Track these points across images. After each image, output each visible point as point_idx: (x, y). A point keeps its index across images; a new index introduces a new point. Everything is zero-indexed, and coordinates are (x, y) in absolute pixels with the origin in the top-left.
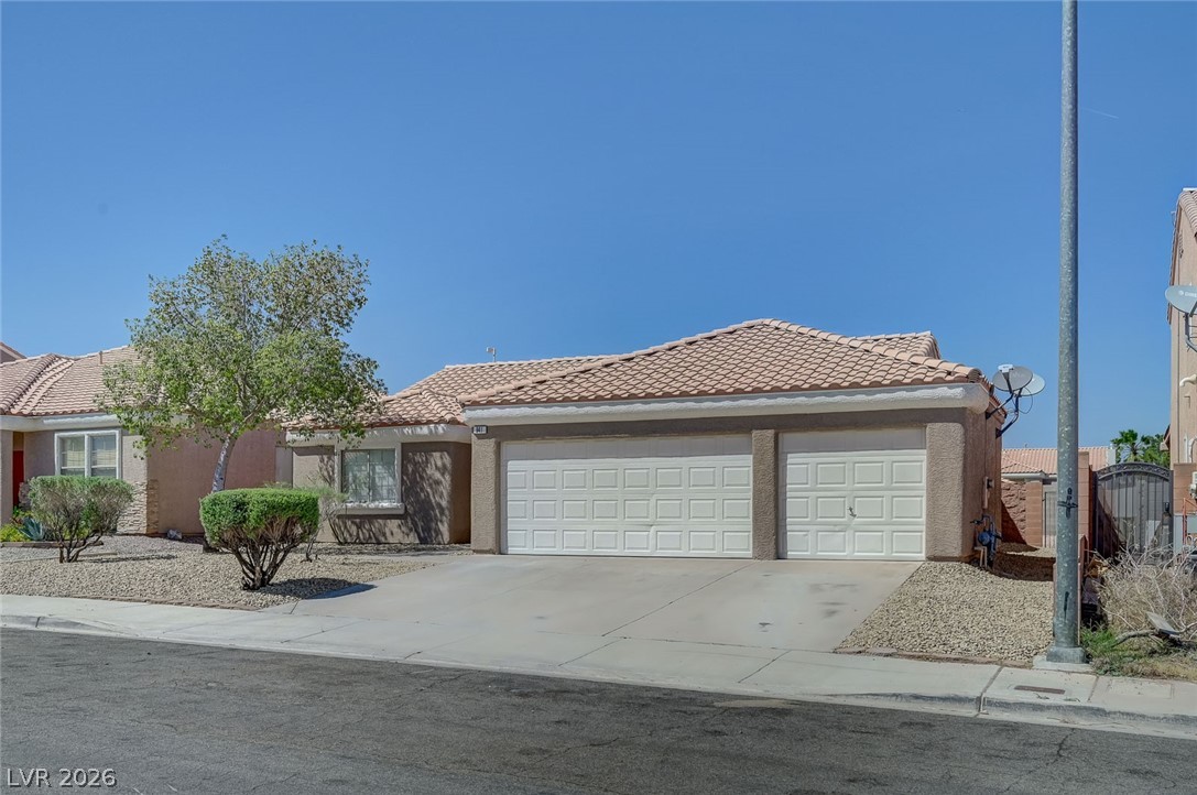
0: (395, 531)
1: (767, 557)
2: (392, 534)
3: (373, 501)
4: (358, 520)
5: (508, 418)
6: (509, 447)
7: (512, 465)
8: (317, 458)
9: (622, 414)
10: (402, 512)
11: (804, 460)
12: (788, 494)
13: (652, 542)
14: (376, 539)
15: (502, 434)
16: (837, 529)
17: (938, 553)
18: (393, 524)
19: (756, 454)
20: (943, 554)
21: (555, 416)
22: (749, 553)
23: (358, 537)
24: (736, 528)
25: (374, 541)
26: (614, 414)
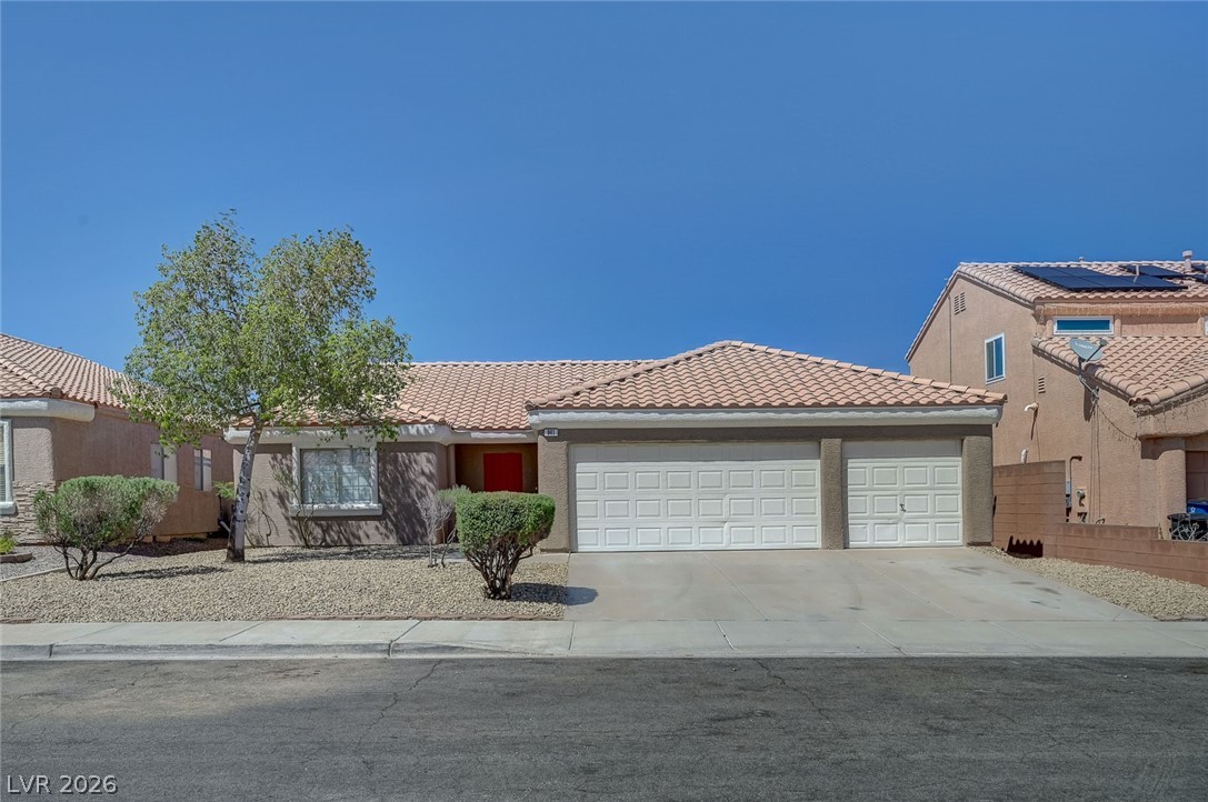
0: (371, 533)
1: (837, 547)
2: (368, 536)
3: (341, 501)
4: (323, 523)
5: (585, 422)
6: (581, 449)
7: (580, 467)
8: (269, 456)
9: (704, 421)
10: (380, 513)
11: (865, 465)
12: (849, 493)
13: (726, 538)
14: (348, 540)
15: (576, 437)
16: (891, 521)
17: (977, 540)
18: (369, 527)
19: (826, 459)
20: (980, 540)
21: (636, 422)
22: (818, 544)
23: (324, 540)
24: (803, 523)
25: (344, 543)
26: (697, 421)
